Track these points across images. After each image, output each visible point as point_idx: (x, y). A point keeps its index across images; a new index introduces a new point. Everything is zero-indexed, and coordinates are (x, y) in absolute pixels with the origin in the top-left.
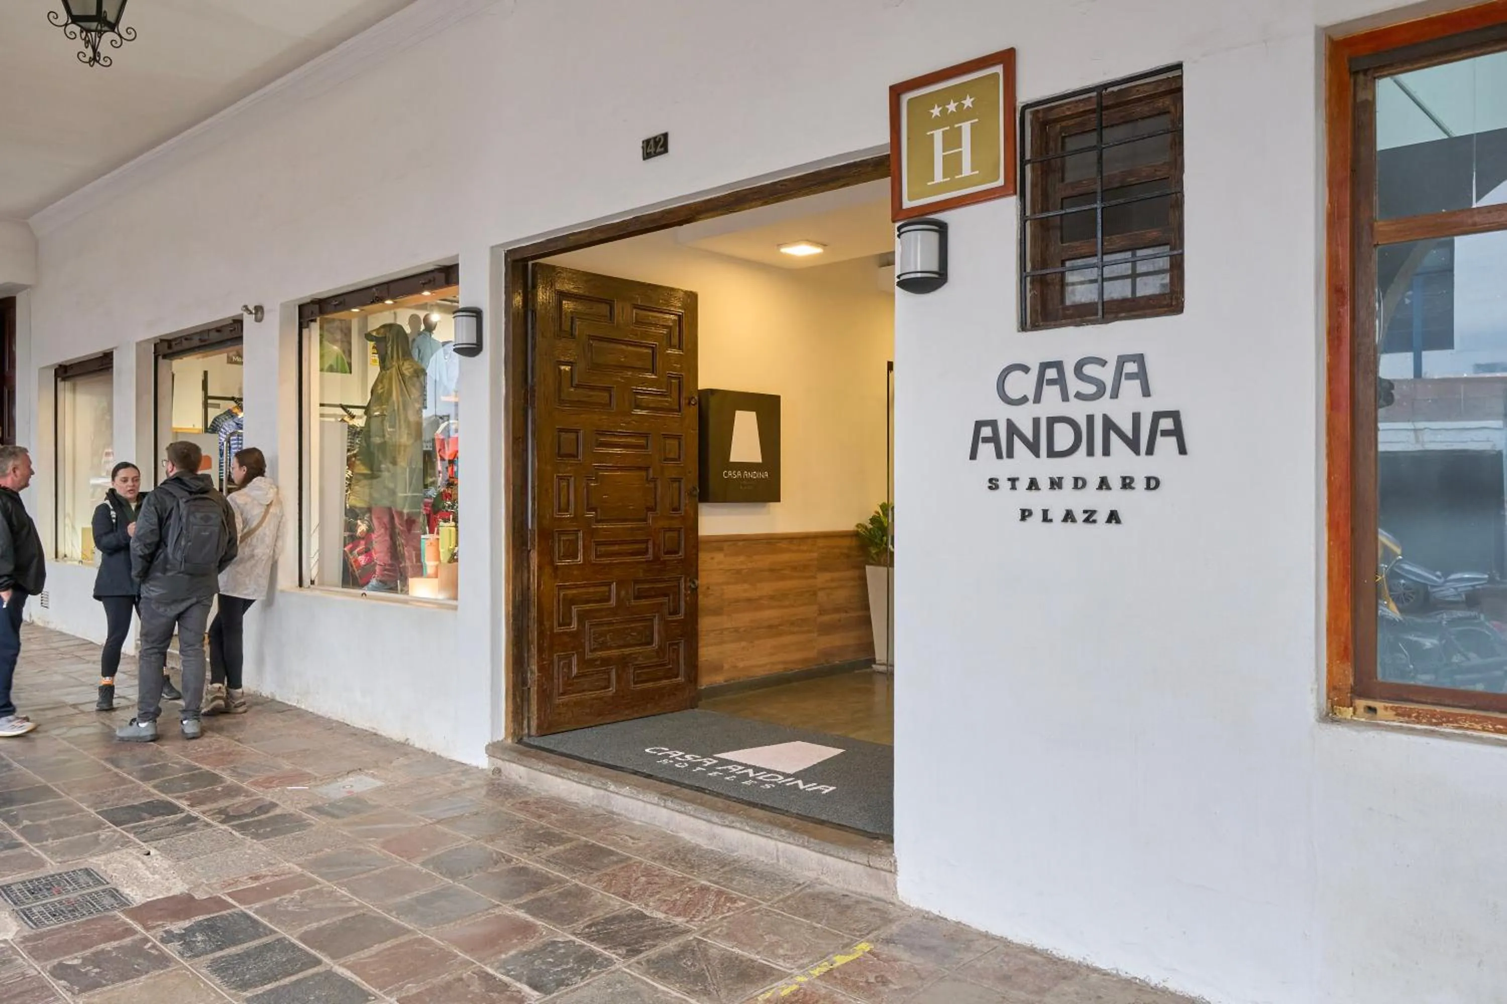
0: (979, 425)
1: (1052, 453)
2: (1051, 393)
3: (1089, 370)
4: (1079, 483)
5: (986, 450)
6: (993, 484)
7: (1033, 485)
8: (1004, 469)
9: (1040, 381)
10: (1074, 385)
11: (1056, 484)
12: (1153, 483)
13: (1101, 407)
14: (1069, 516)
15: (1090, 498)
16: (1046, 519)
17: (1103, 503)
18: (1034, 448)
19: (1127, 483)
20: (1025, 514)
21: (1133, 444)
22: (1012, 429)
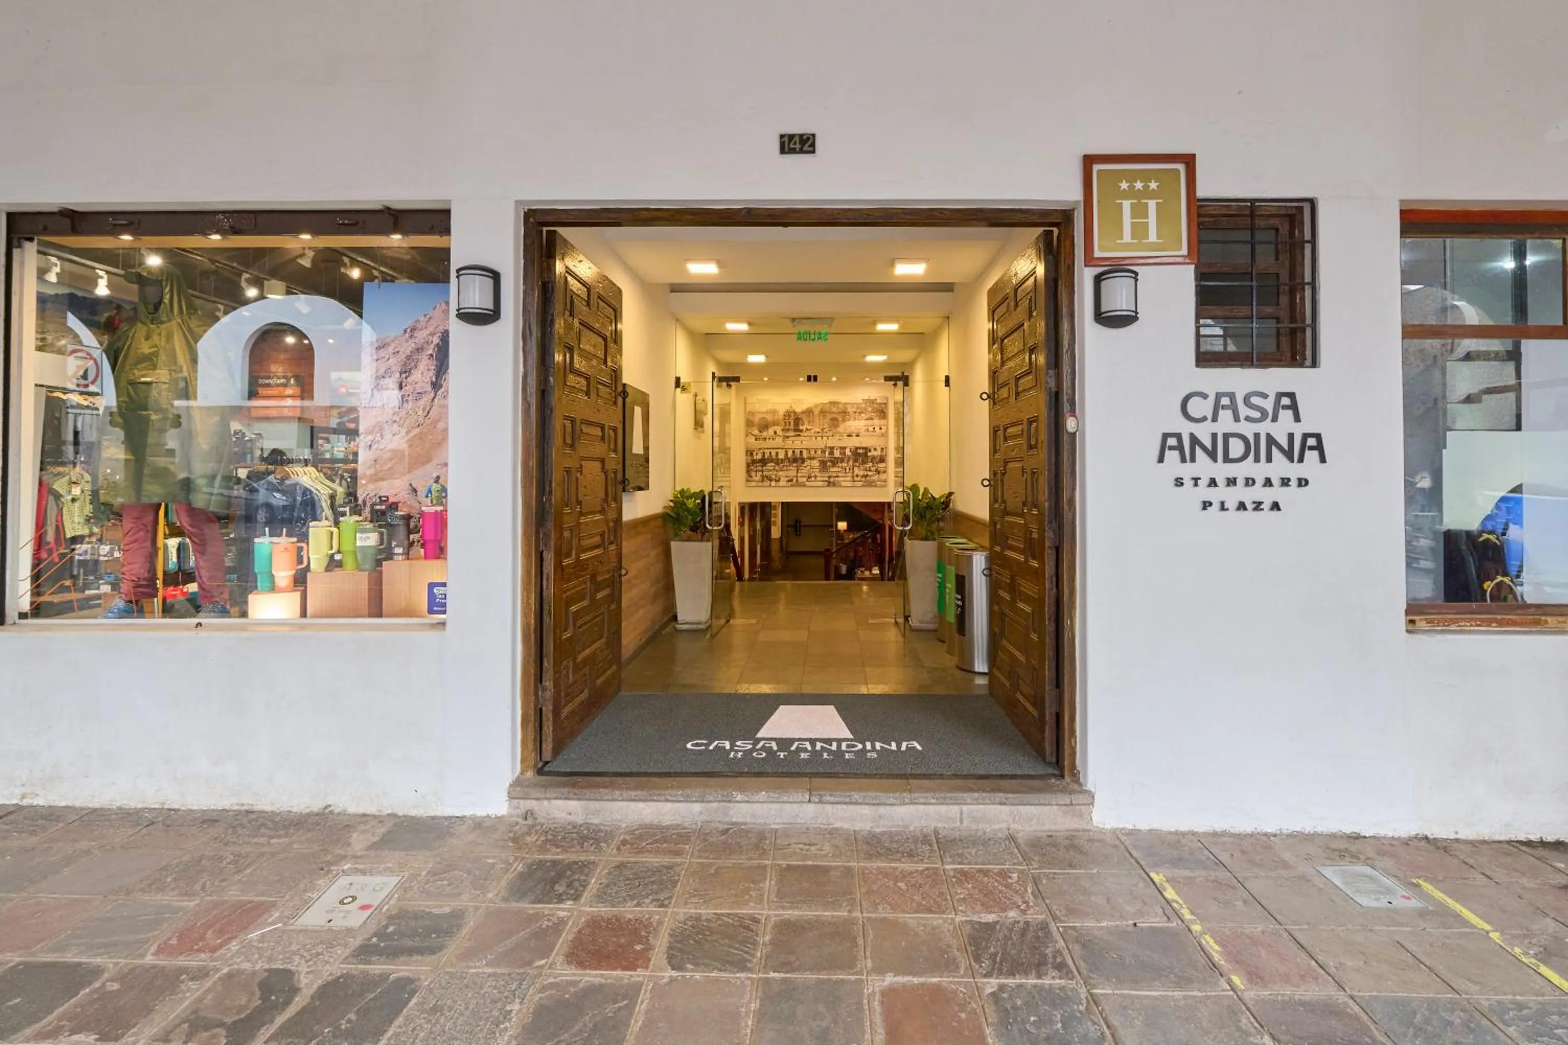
0: (1166, 436)
1: (1227, 459)
2: (1226, 416)
3: (1255, 400)
4: (1250, 482)
5: (1172, 456)
6: (1179, 482)
7: (1213, 483)
8: (1187, 471)
9: (1217, 407)
10: (1244, 411)
11: (1231, 482)
12: (1303, 482)
13: (1264, 428)
14: (1242, 506)
15: (1257, 493)
16: (1223, 508)
17: (1267, 496)
18: (1213, 455)
19: (1285, 482)
20: (1206, 505)
21: (1289, 455)
22: (1194, 441)
